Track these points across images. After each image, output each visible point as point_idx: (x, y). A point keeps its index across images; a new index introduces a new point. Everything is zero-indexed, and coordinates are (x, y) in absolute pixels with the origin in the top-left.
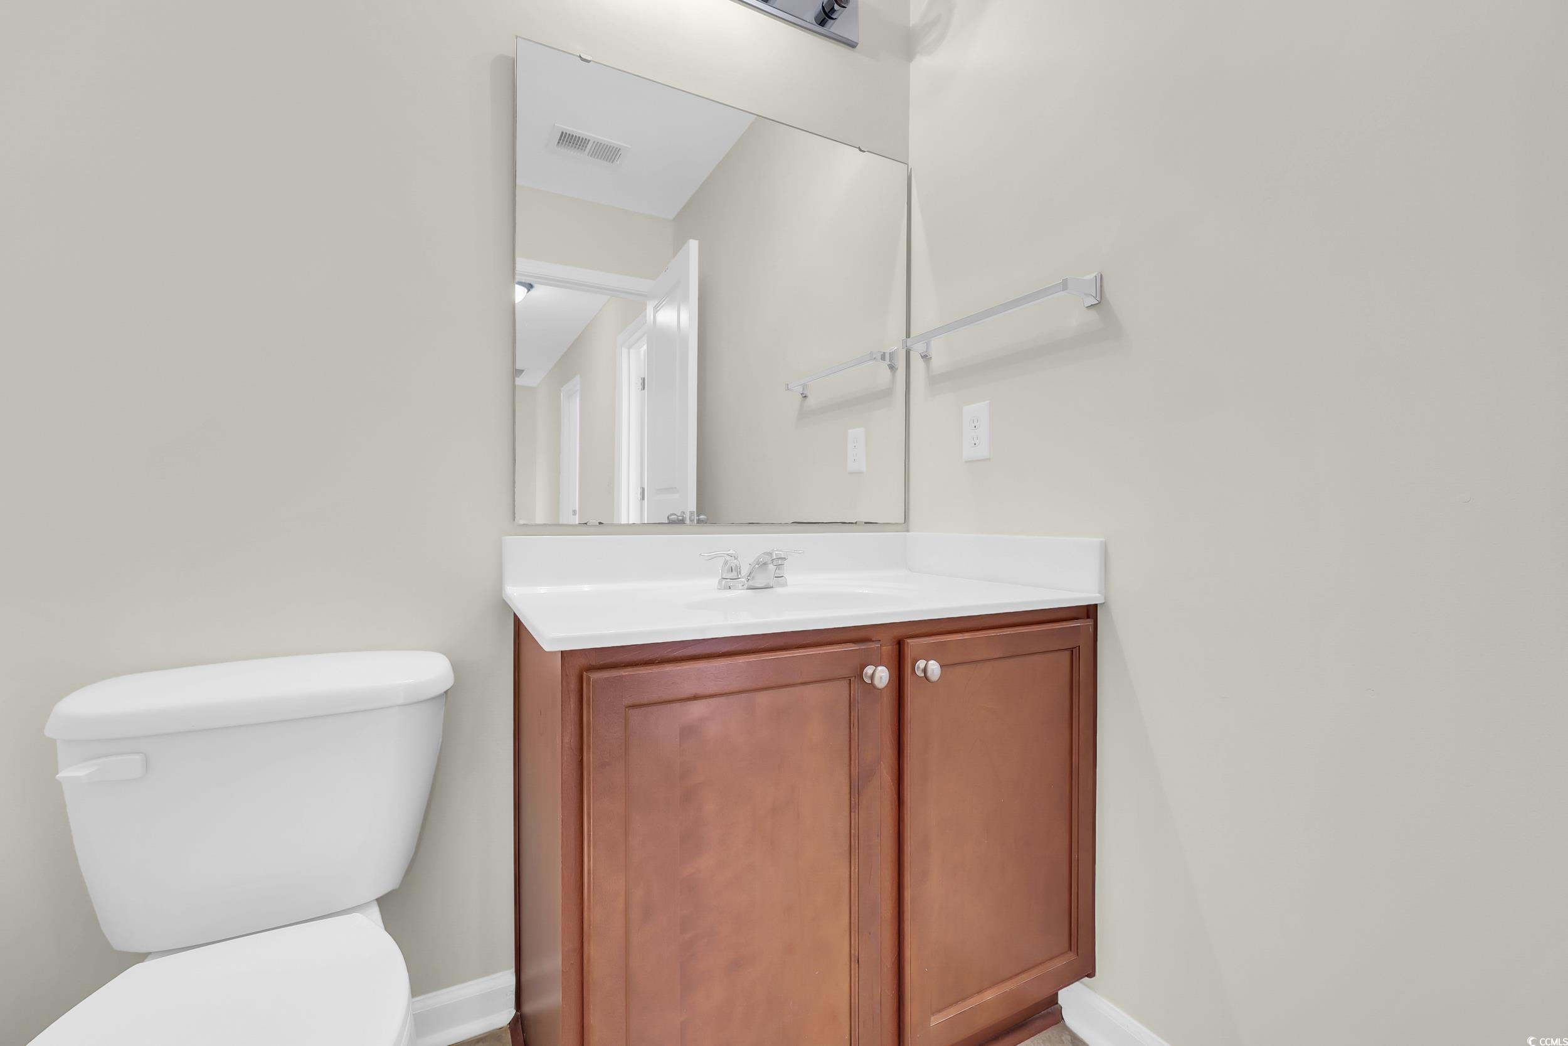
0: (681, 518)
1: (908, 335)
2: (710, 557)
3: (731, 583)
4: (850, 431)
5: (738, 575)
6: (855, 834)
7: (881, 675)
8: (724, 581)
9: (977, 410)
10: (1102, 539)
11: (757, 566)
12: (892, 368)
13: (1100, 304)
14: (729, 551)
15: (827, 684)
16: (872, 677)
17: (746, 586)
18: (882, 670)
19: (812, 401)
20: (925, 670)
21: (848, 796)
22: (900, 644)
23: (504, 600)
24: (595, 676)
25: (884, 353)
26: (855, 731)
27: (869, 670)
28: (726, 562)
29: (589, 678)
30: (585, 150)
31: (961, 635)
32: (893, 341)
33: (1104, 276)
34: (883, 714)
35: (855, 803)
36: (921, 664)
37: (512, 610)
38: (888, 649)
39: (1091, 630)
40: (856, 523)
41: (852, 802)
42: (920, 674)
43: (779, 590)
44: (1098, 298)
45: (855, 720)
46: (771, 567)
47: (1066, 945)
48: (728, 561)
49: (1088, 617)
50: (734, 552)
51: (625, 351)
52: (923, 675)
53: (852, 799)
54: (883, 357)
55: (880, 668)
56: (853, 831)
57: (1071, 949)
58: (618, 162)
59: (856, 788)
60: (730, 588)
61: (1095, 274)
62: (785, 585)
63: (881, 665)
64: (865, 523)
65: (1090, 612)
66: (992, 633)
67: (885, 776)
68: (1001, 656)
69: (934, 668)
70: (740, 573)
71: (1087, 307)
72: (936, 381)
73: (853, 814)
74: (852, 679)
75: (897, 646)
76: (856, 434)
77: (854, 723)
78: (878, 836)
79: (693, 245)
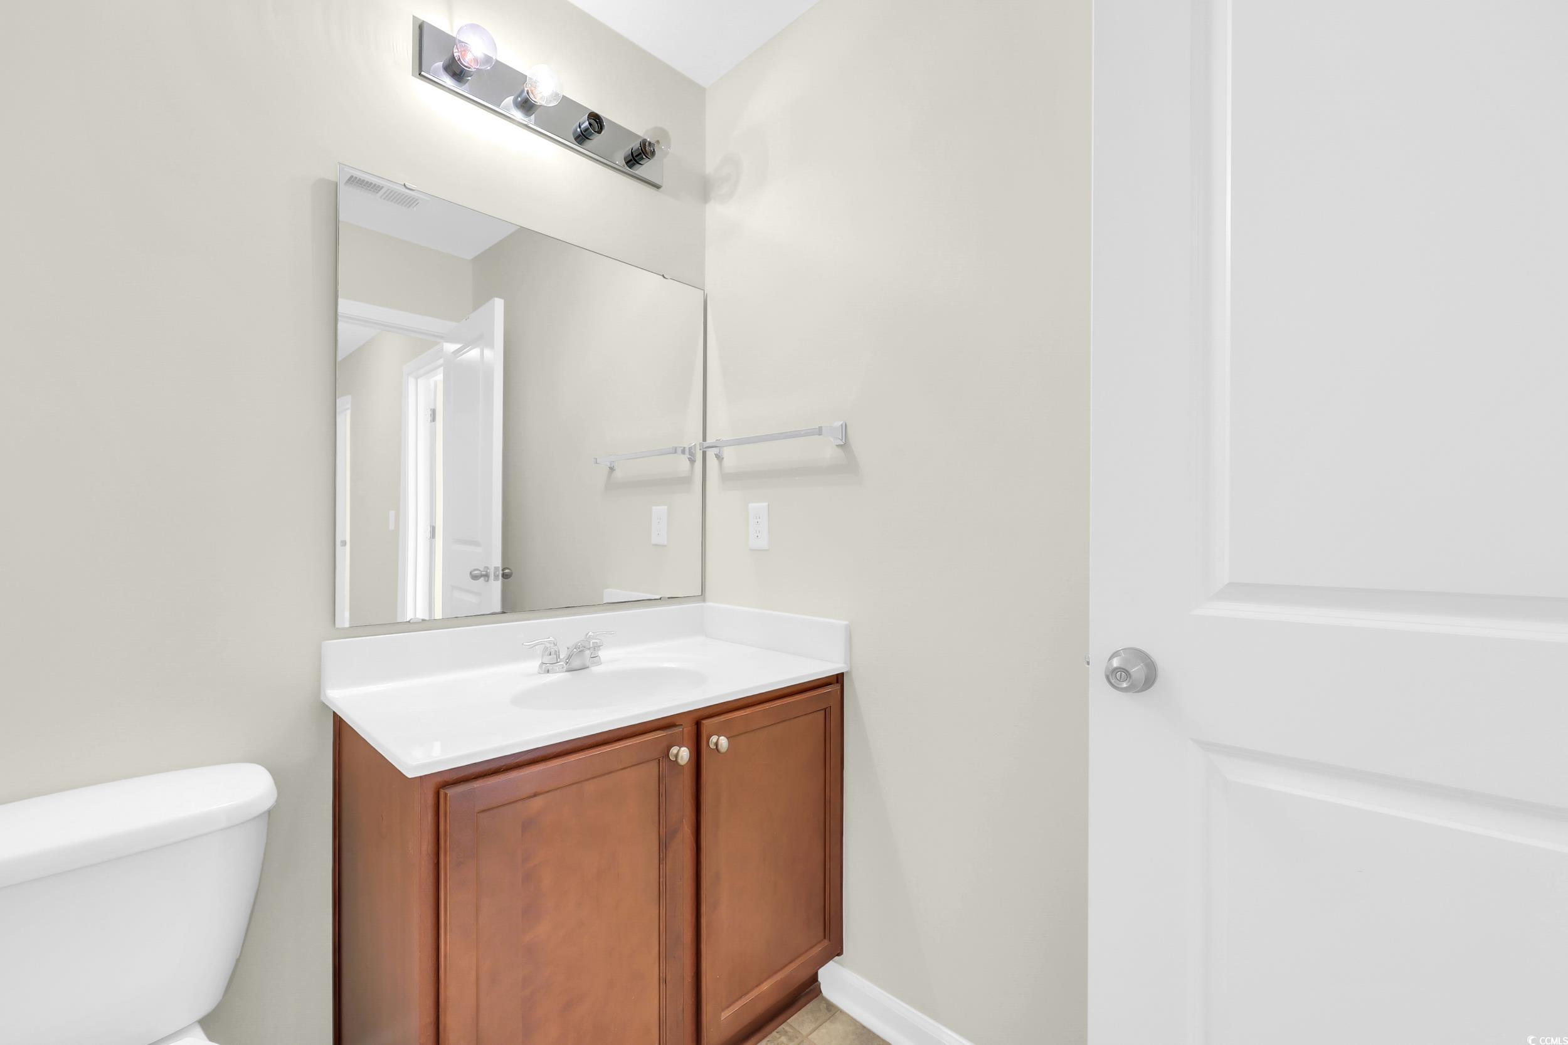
0: (485, 573)
1: (704, 439)
2: (529, 647)
3: (550, 667)
4: (654, 508)
5: (557, 660)
6: (663, 881)
7: (683, 754)
8: (544, 666)
9: (758, 507)
10: (846, 622)
11: (575, 650)
12: (692, 461)
13: (845, 446)
14: (549, 638)
15: (640, 766)
16: (677, 756)
17: (565, 669)
18: (684, 751)
19: (618, 474)
20: (716, 744)
21: (658, 852)
22: (698, 724)
23: (324, 704)
24: (451, 792)
25: (684, 448)
26: (663, 799)
27: (674, 750)
28: (546, 649)
29: (446, 794)
30: (377, 193)
31: (743, 711)
32: (692, 438)
33: (847, 424)
34: (685, 783)
35: (663, 857)
36: (714, 739)
37: (330, 708)
38: (688, 729)
39: (839, 692)
40: (660, 599)
41: (661, 856)
42: (712, 746)
43: (595, 669)
44: (844, 441)
45: (662, 790)
46: (588, 652)
47: (822, 934)
48: (547, 648)
49: (837, 682)
50: (553, 639)
51: (411, 381)
52: (715, 747)
53: (661, 854)
54: (683, 452)
55: (683, 749)
56: (661, 880)
57: (825, 938)
58: (415, 208)
59: (663, 846)
60: (548, 671)
61: (841, 423)
62: (599, 663)
63: (684, 746)
64: (669, 598)
65: (838, 679)
66: (767, 706)
67: (687, 831)
68: (773, 723)
69: (723, 742)
70: (559, 657)
71: (837, 445)
72: (727, 478)
73: (661, 866)
74: (661, 759)
75: (696, 726)
76: (659, 511)
77: (662, 795)
78: (681, 879)
79: (499, 304)
